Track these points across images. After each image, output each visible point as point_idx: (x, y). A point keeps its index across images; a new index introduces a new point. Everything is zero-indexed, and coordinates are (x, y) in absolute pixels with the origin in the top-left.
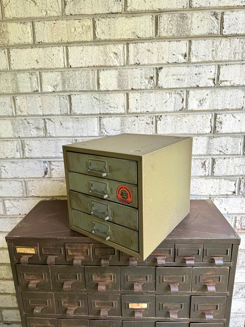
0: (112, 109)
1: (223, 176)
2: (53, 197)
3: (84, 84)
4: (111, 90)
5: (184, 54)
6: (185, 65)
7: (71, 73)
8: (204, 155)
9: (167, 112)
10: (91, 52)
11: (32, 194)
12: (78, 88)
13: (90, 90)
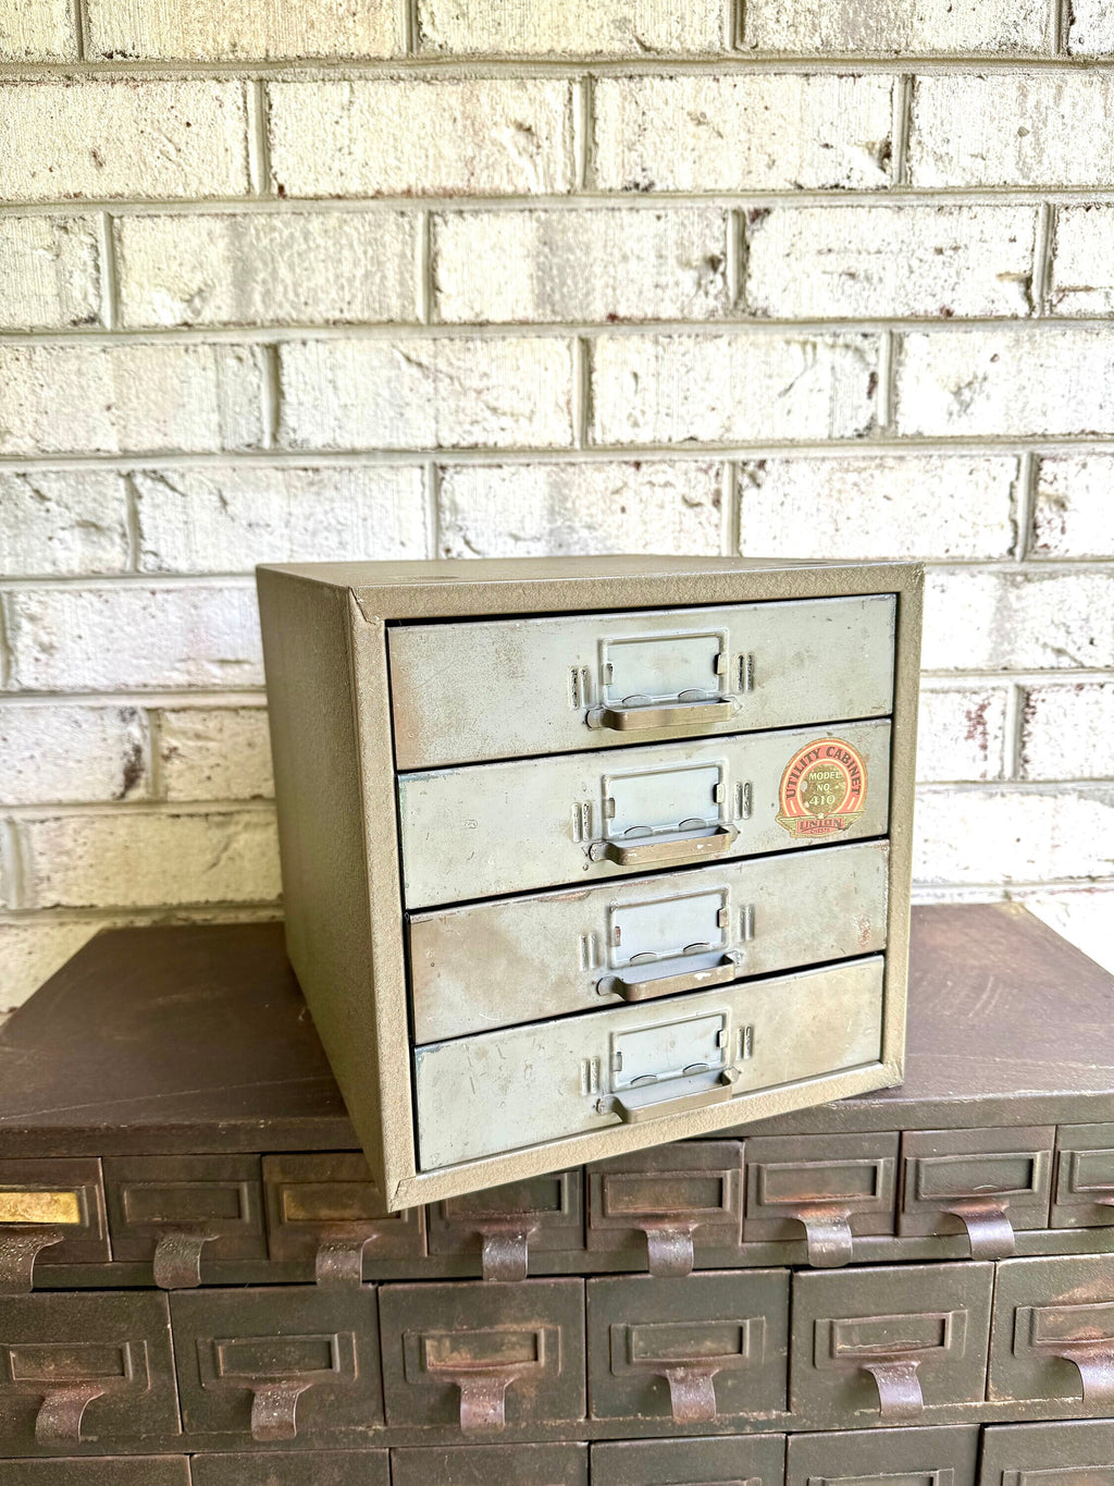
0: (506, 422)
1: (1073, 780)
2: (170, 910)
3: (351, 286)
4: (499, 319)
5: (877, 146)
6: (885, 203)
7: (286, 224)
8: (979, 672)
9: (793, 444)
10: (396, 117)
11: (50, 898)
12: (322, 307)
13: (385, 317)
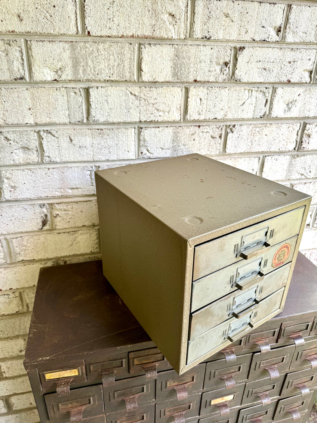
0: (161, 113)
3: (113, 69)
4: (161, 81)
5: (277, 28)
6: (277, 47)
7: (91, 46)
8: (282, 181)
9: (243, 120)
11: (21, 258)
12: (103, 75)
13: (124, 79)
